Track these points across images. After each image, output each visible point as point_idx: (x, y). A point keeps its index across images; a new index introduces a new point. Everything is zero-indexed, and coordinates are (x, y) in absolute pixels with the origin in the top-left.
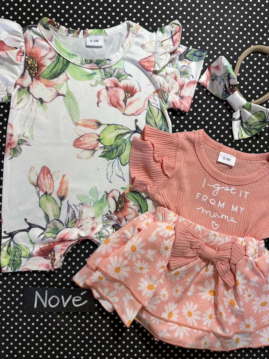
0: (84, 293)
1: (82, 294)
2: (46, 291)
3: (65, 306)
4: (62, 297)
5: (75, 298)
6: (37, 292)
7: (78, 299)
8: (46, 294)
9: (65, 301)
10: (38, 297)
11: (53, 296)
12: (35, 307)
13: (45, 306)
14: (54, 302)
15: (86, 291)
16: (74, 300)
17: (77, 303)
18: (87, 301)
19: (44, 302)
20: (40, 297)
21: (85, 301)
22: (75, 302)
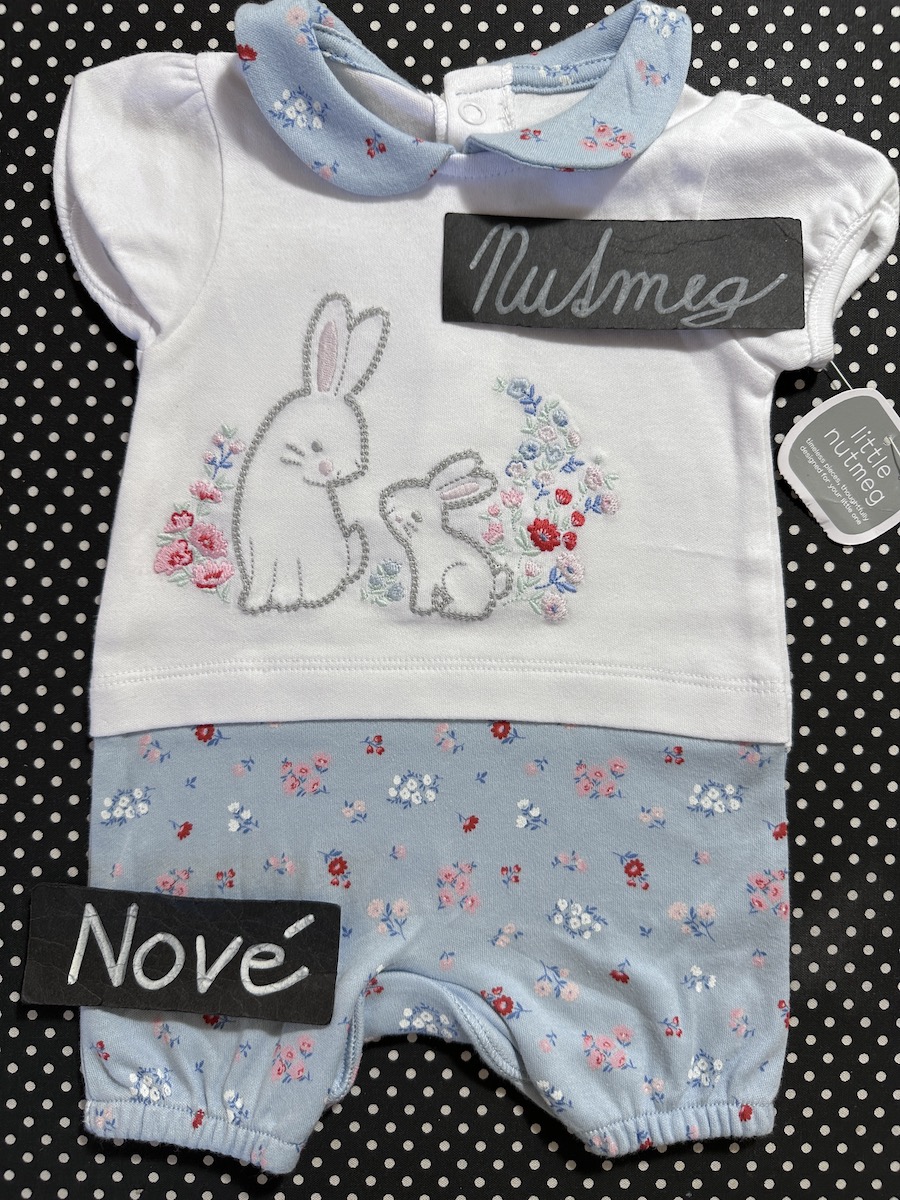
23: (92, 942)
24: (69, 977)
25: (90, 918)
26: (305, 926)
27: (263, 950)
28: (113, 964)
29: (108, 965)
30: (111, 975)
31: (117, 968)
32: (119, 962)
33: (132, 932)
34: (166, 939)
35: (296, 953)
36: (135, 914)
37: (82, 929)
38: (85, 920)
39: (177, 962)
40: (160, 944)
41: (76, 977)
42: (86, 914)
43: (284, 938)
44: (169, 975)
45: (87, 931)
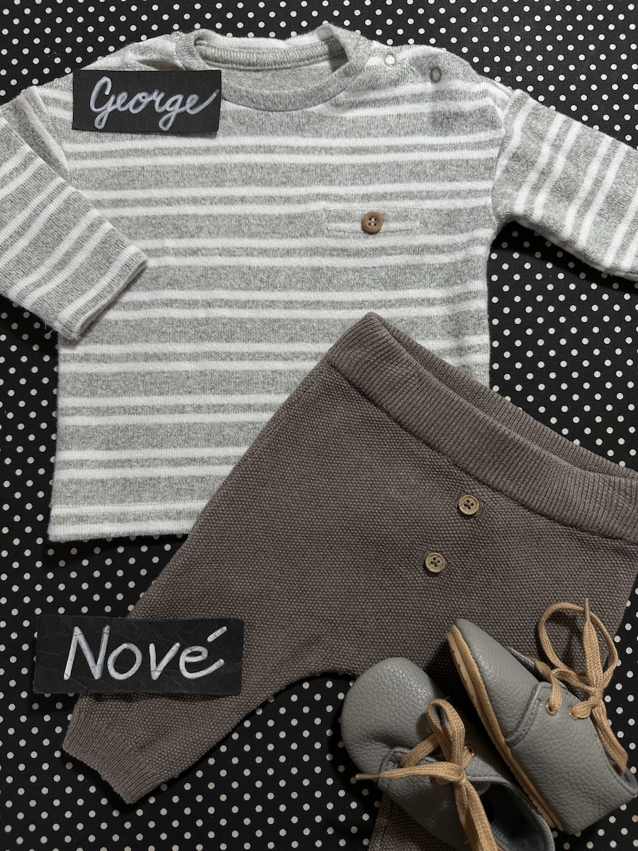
0: (218, 633)
1: (211, 638)
2: (106, 629)
3: (155, 675)
4: (152, 648)
5: (188, 651)
6: (77, 631)
7: (198, 654)
8: (105, 638)
9: (158, 661)
10: (79, 646)
11: (125, 646)
12: (66, 677)
13: (97, 672)
14: (124, 662)
15: (225, 628)
16: (184, 659)
17: (191, 667)
18: (222, 661)
19: (96, 662)
20: (84, 646)
21: (217, 663)
22: (188, 665)
23: (79, 652)
24: (65, 675)
25: (78, 636)
26: (221, 634)
27: (194, 650)
28: (94, 665)
29: (91, 666)
30: (93, 672)
31: (97, 668)
32: (98, 663)
33: (106, 644)
34: (130, 647)
35: (215, 651)
36: (108, 632)
37: (72, 644)
38: (74, 637)
39: (137, 661)
40: (125, 651)
41: (69, 675)
42: (75, 633)
43: (208, 642)
44: (132, 669)
45: (76, 644)
